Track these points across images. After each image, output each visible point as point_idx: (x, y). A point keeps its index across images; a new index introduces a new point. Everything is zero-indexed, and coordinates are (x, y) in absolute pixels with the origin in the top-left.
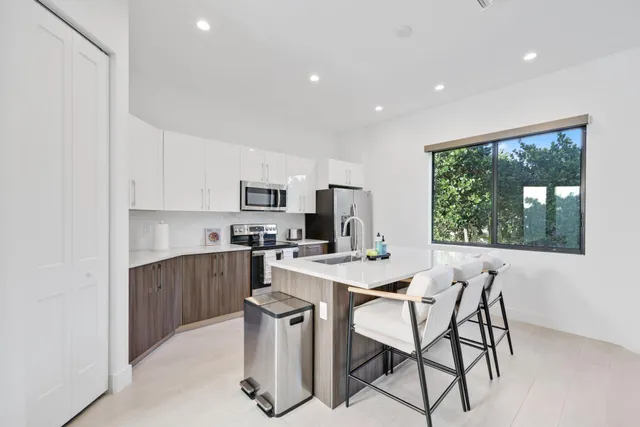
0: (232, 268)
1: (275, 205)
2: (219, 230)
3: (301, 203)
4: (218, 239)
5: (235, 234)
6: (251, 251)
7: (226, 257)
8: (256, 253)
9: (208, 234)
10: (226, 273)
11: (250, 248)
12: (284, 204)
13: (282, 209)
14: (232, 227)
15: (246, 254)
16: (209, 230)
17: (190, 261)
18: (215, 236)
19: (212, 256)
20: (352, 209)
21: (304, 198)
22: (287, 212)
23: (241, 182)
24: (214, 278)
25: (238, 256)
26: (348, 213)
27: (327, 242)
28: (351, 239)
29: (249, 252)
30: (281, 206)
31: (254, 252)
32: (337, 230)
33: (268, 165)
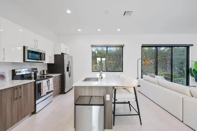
0: (26, 93)
1: (41, 60)
3: (49, 59)
5: (17, 74)
7: (22, 87)
11: (35, 80)
12: (44, 60)
13: (43, 61)
14: (13, 70)
15: (33, 84)
18: (2, 77)
20: (69, 62)
21: (51, 57)
22: (44, 63)
23: (24, 47)
24: (15, 101)
25: (29, 85)
26: (68, 64)
27: (61, 74)
28: (69, 72)
29: (34, 82)
30: (43, 60)
31: (37, 82)
32: (66, 69)
33: (37, 41)
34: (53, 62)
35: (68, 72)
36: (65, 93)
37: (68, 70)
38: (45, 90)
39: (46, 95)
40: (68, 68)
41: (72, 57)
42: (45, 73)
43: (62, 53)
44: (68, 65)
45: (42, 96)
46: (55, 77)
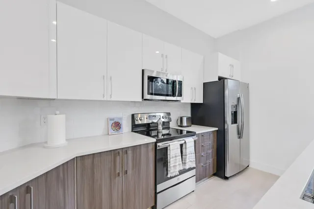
0: (136, 164)
1: (173, 95)
2: (121, 119)
3: (192, 94)
4: (120, 128)
5: (136, 123)
6: (156, 143)
7: (130, 152)
8: (161, 145)
9: (111, 123)
10: (130, 172)
11: (154, 140)
12: (180, 95)
13: (178, 98)
14: (133, 116)
15: (151, 147)
16: (111, 120)
17: (88, 162)
18: (117, 125)
19: (115, 153)
20: (239, 99)
21: (195, 89)
22: (182, 101)
23: (143, 71)
24: (117, 178)
25: (143, 150)
26: (236, 103)
27: (217, 129)
28: (238, 126)
29: (154, 144)
30: (178, 96)
31: (158, 144)
32: (229, 118)
33: (166, 56)
34: (199, 100)
35: (235, 125)
36: (226, 178)
37: (235, 121)
38: (175, 163)
39: (178, 175)
40: (235, 115)
41: (246, 87)
42: (185, 124)
43: (220, 78)
44: (236, 106)
45: (169, 176)
46: (203, 135)
